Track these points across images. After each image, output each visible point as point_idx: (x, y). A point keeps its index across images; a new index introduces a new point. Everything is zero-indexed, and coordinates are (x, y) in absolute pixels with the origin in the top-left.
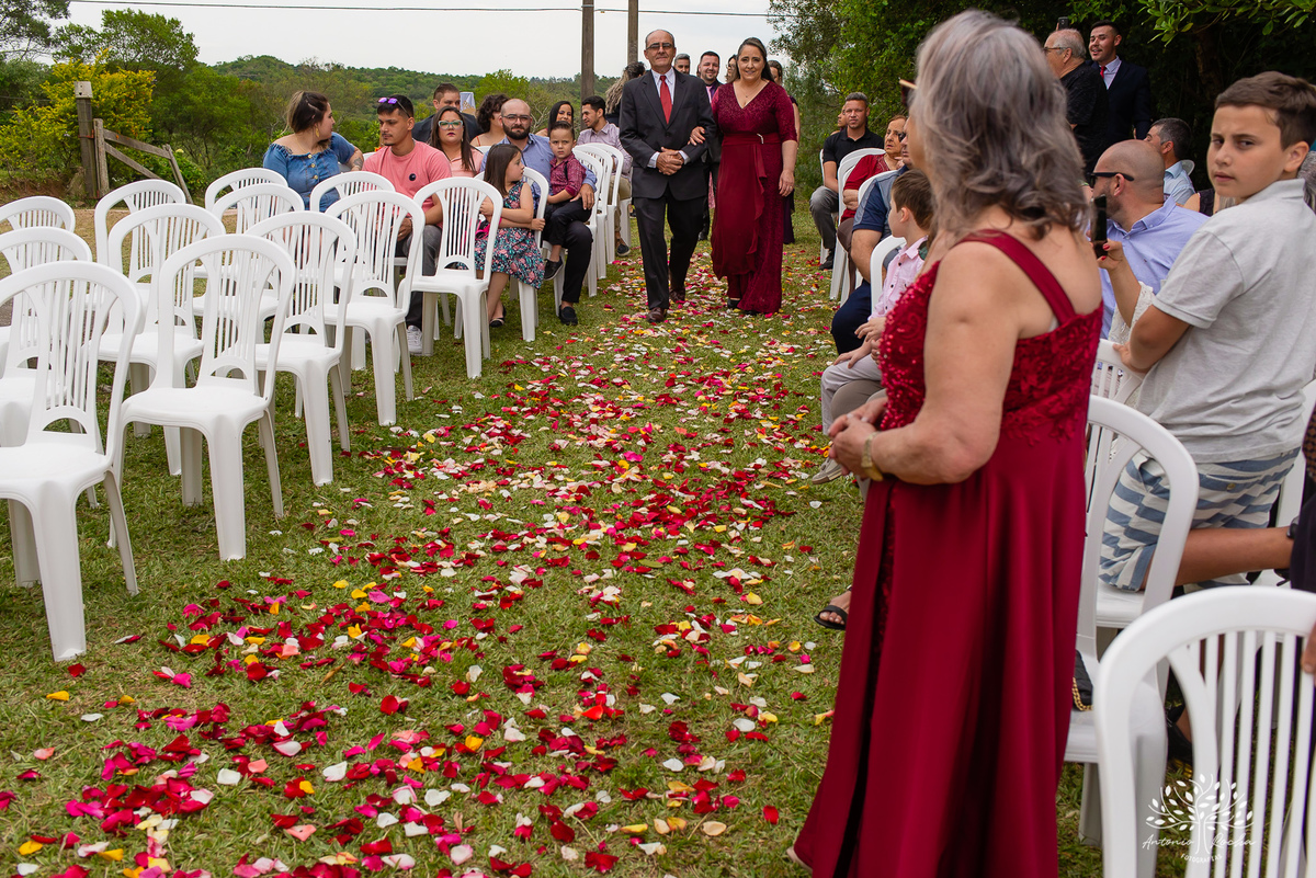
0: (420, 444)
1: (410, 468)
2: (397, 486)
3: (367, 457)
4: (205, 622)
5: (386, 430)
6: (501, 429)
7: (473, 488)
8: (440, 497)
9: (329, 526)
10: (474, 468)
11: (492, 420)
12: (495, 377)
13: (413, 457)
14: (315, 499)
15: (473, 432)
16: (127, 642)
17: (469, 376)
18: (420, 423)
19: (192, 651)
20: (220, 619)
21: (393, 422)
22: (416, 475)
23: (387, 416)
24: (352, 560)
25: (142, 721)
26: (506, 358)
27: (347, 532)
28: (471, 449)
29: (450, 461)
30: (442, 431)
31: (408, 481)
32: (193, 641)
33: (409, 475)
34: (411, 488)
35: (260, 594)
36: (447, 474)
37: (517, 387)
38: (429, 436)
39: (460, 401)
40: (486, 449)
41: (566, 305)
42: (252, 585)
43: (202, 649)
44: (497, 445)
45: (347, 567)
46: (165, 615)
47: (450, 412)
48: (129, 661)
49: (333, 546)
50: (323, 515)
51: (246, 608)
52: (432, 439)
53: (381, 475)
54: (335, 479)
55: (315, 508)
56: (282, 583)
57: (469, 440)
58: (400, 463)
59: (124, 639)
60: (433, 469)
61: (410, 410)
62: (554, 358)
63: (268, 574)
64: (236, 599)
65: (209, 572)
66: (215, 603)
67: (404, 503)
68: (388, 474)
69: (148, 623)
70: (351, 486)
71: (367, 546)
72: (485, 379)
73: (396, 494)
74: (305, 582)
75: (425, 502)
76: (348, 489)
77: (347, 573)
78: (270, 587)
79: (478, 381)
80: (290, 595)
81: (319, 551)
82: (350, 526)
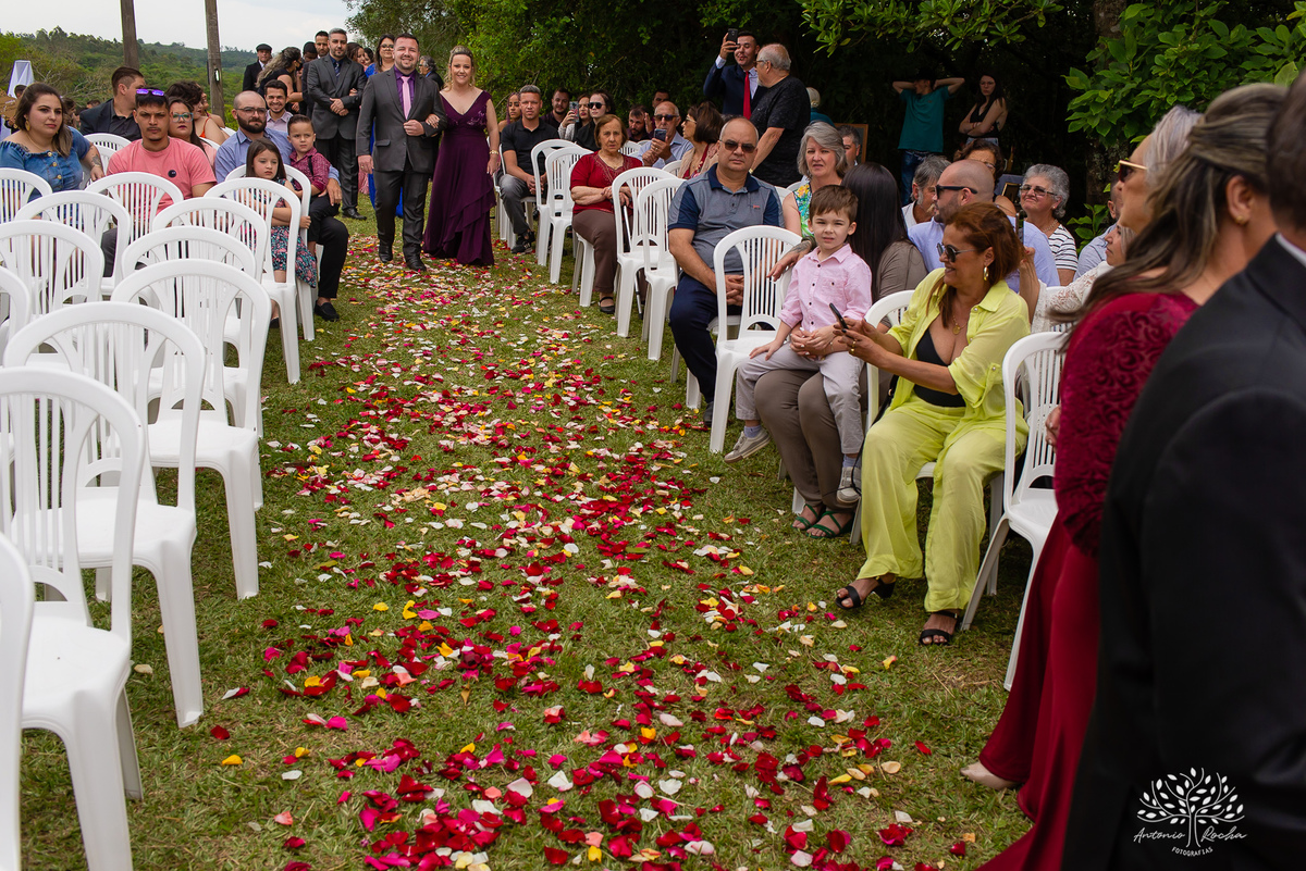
0: (315, 458)
1: (329, 481)
2: (333, 502)
3: (276, 476)
4: (296, 663)
5: (264, 445)
6: (377, 434)
7: (408, 497)
8: (384, 508)
9: (311, 550)
10: (389, 476)
11: (362, 426)
12: (316, 381)
13: (322, 471)
15: (352, 441)
17: (291, 382)
18: (291, 436)
20: (309, 658)
22: (339, 487)
24: (369, 582)
27: (336, 555)
28: (367, 458)
29: (358, 472)
30: (321, 442)
31: (340, 497)
32: (305, 685)
33: (333, 490)
34: (349, 503)
35: (315, 629)
36: (368, 485)
37: (350, 390)
38: (313, 447)
39: (309, 410)
40: (382, 455)
41: (324, 301)
42: (297, 619)
44: (390, 451)
45: (371, 590)
46: (246, 663)
47: (309, 421)
48: (260, 714)
49: (336, 570)
50: (291, 541)
51: (322, 643)
52: (319, 451)
53: (308, 493)
54: (264, 502)
55: (276, 534)
56: (326, 613)
57: (355, 448)
58: (317, 479)
59: (231, 693)
60: (350, 482)
61: (267, 422)
62: (355, 357)
63: (302, 607)
64: (303, 637)
65: (240, 613)
66: (290, 643)
67: (359, 519)
68: (313, 491)
69: (238, 674)
70: (289, 508)
71: (367, 566)
72: (308, 384)
73: (342, 511)
74: (341, 609)
75: (377, 516)
76: (290, 511)
77: (374, 595)
78: (317, 619)
79: (304, 387)
80: (349, 624)
81: (326, 577)
82: (331, 548)
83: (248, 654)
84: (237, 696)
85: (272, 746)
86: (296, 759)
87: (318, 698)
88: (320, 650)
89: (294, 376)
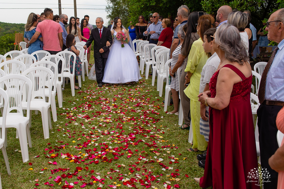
0: (72, 111)
1: (73, 116)
2: (72, 120)
3: (62, 115)
4: (51, 151)
5: (62, 109)
6: (87, 107)
9: (63, 130)
11: (84, 105)
12: (78, 95)
13: (72, 114)
14: (56, 124)
17: (72, 96)
18: (68, 107)
20: (54, 151)
21: (62, 107)
22: (75, 118)
23: (61, 106)
24: (73, 137)
25: (52, 172)
27: (68, 131)
28: (83, 112)
29: (80, 114)
30: (74, 108)
32: (52, 156)
33: (73, 118)
34: (76, 121)
35: (58, 145)
36: (81, 117)
37: (85, 98)
38: (72, 109)
39: (74, 101)
40: (86, 111)
42: (55, 143)
43: (55, 157)
47: (73, 104)
48: (40, 161)
49: (67, 134)
50: (60, 128)
51: (58, 148)
53: (67, 118)
54: (57, 120)
55: (57, 126)
56: (61, 142)
57: (81, 110)
58: (70, 116)
59: (36, 157)
60: (77, 116)
61: (64, 104)
62: (89, 91)
63: (57, 141)
64: (54, 147)
65: (44, 142)
66: (51, 147)
67: (76, 124)
68: (69, 118)
69: (39, 153)
70: (62, 121)
71: (74, 133)
72: (76, 96)
73: (73, 122)
74: (65, 142)
75: (81, 123)
76: (62, 122)
77: (74, 139)
78: (59, 143)
79: (75, 97)
80: (65, 145)
81: (65, 135)
82: (68, 129)
83: (42, 149)
84: (37, 157)
85: (40, 167)
86: (44, 170)
87: (53, 158)
88: (57, 149)
89: (73, 94)
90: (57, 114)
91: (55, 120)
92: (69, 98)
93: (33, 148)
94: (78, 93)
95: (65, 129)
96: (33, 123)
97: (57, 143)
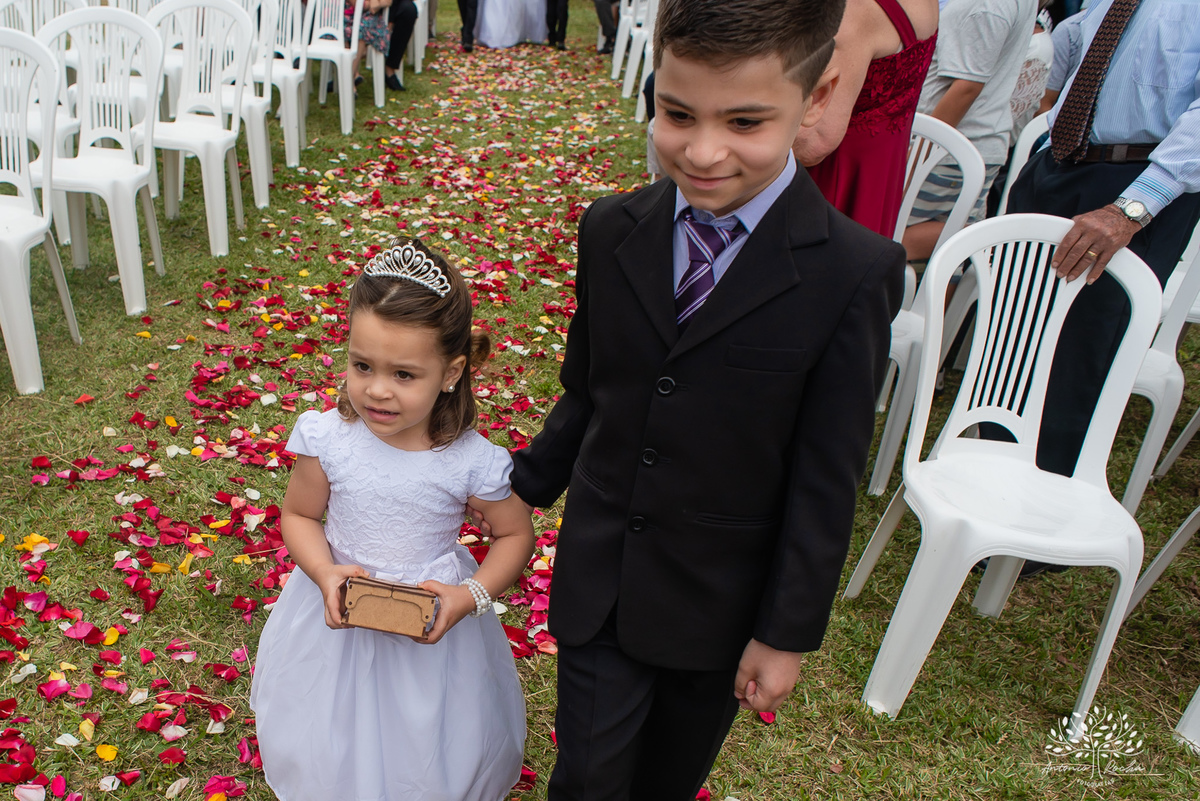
0: (325, 181)
1: (323, 197)
2: (318, 210)
3: (289, 189)
4: (220, 293)
5: (294, 170)
6: (381, 171)
7: (374, 213)
9: (281, 235)
11: (373, 165)
12: (363, 133)
13: (323, 190)
14: (262, 217)
16: (175, 304)
17: (343, 132)
18: (318, 165)
19: (220, 310)
20: (231, 292)
21: (297, 164)
22: (329, 201)
23: (293, 161)
24: (306, 258)
25: (207, 351)
26: (366, 119)
27: (295, 239)
28: (363, 186)
29: (351, 193)
30: (338, 172)
31: (326, 207)
32: (220, 305)
33: (325, 202)
34: (329, 211)
35: (249, 278)
36: (352, 202)
37: (384, 141)
38: (329, 174)
39: (343, 150)
40: (375, 185)
42: (242, 271)
43: (228, 310)
44: (382, 183)
45: (304, 263)
46: (192, 288)
47: (338, 158)
49: (288, 248)
50: (272, 229)
52: (332, 178)
53: (304, 202)
54: (270, 204)
55: (264, 223)
56: (263, 271)
57: (359, 178)
58: (315, 194)
59: (170, 302)
60: (340, 199)
61: (306, 156)
62: (405, 120)
63: (250, 266)
64: (236, 280)
65: (208, 263)
66: (224, 281)
67: (329, 221)
68: (308, 201)
69: (181, 294)
70: (285, 209)
71: (313, 249)
72: (356, 135)
73: (320, 215)
74: (278, 271)
75: (344, 221)
76: (284, 211)
77: (305, 267)
78: (255, 274)
79: (351, 136)
80: (273, 279)
81: (279, 251)
82: (296, 236)
88: (243, 289)
89: (347, 128)
90: (272, 186)
91: (262, 201)
92: (330, 140)
93: (167, 276)
94: (365, 125)
95: (289, 231)
96: (187, 206)
97: (247, 270)
